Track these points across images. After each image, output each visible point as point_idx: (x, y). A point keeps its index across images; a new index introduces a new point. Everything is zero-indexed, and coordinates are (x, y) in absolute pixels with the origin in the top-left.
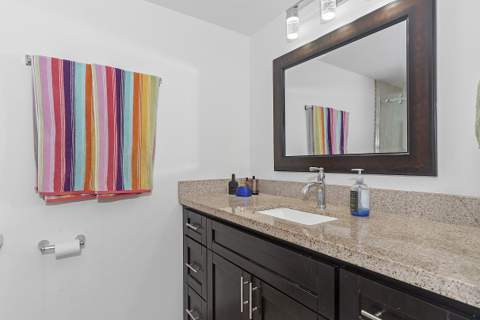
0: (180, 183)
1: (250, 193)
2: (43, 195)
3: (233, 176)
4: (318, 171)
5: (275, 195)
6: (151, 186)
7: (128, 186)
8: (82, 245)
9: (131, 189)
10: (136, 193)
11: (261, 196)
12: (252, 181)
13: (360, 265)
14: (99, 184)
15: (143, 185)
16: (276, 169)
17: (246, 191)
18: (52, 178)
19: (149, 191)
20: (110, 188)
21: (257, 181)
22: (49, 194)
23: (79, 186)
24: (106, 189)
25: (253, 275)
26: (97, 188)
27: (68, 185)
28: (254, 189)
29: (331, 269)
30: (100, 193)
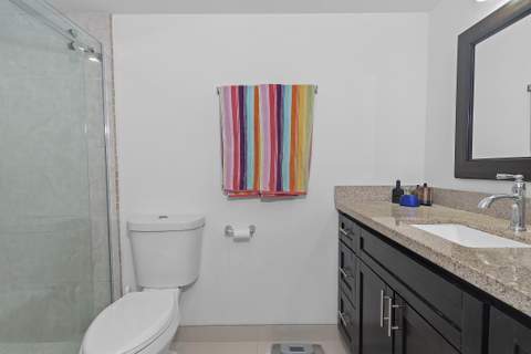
0: (337, 188)
1: (419, 203)
2: (226, 191)
3: (398, 182)
4: (514, 180)
5: (455, 208)
6: (306, 188)
7: (286, 188)
8: (252, 233)
9: (288, 190)
10: (293, 195)
11: (435, 208)
12: (422, 189)
13: (516, 306)
14: (263, 186)
15: (299, 189)
16: (456, 176)
17: (412, 200)
18: (232, 179)
19: (305, 194)
20: (271, 189)
21: (429, 189)
22: (230, 191)
23: (250, 186)
24: (268, 190)
25: (394, 292)
26: (261, 189)
27: (243, 185)
28: (425, 199)
29: (479, 304)
30: (265, 193)
